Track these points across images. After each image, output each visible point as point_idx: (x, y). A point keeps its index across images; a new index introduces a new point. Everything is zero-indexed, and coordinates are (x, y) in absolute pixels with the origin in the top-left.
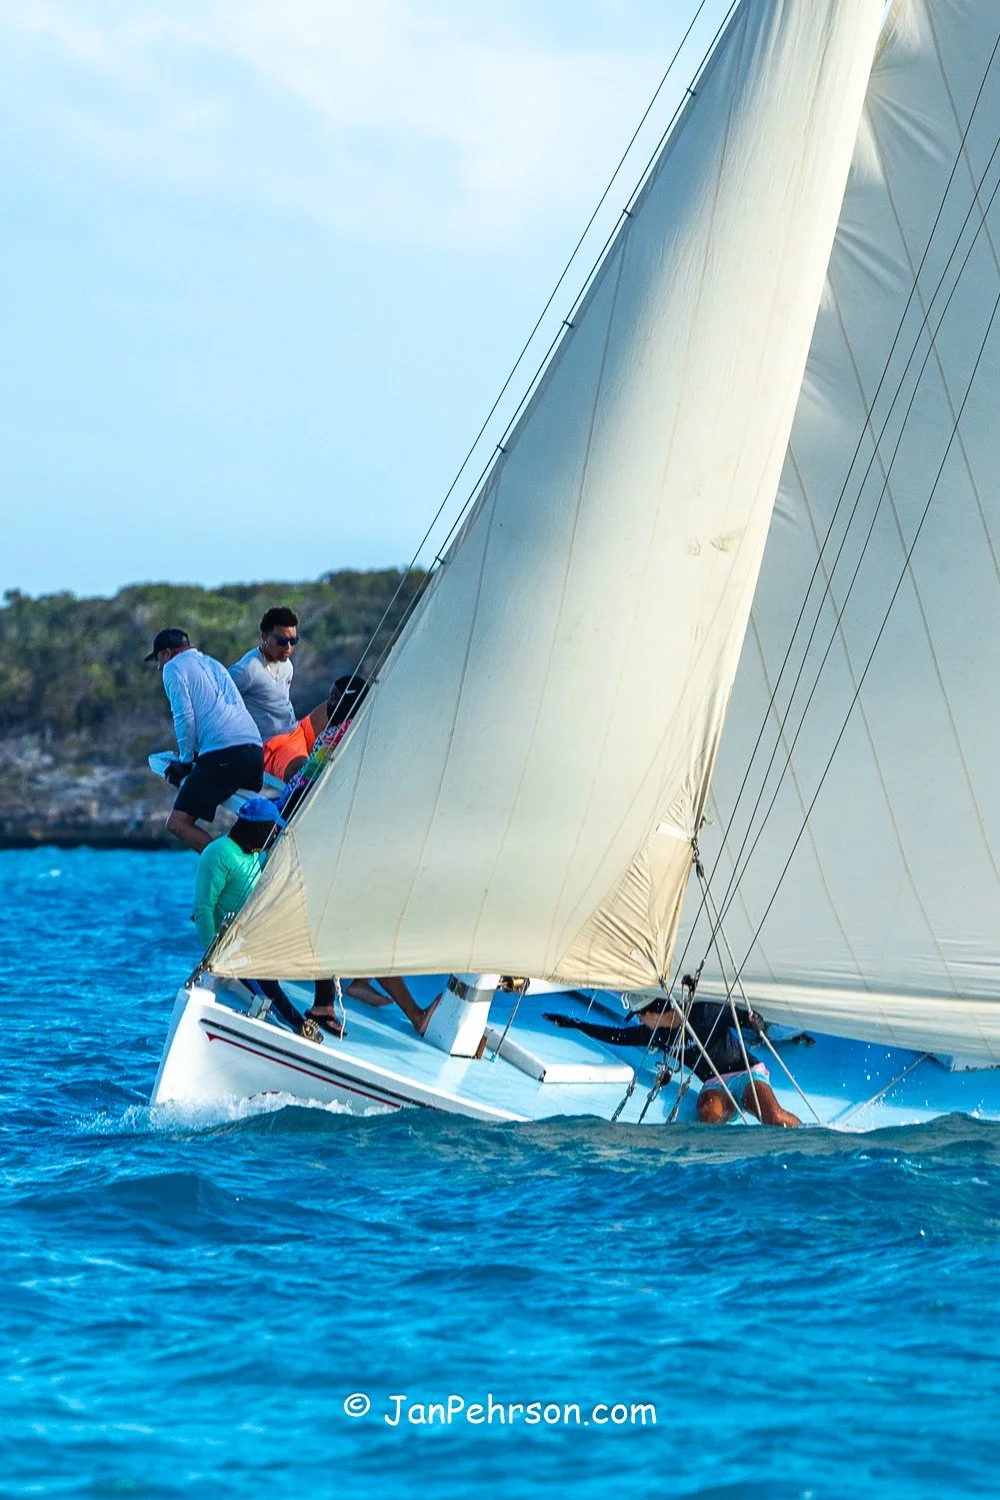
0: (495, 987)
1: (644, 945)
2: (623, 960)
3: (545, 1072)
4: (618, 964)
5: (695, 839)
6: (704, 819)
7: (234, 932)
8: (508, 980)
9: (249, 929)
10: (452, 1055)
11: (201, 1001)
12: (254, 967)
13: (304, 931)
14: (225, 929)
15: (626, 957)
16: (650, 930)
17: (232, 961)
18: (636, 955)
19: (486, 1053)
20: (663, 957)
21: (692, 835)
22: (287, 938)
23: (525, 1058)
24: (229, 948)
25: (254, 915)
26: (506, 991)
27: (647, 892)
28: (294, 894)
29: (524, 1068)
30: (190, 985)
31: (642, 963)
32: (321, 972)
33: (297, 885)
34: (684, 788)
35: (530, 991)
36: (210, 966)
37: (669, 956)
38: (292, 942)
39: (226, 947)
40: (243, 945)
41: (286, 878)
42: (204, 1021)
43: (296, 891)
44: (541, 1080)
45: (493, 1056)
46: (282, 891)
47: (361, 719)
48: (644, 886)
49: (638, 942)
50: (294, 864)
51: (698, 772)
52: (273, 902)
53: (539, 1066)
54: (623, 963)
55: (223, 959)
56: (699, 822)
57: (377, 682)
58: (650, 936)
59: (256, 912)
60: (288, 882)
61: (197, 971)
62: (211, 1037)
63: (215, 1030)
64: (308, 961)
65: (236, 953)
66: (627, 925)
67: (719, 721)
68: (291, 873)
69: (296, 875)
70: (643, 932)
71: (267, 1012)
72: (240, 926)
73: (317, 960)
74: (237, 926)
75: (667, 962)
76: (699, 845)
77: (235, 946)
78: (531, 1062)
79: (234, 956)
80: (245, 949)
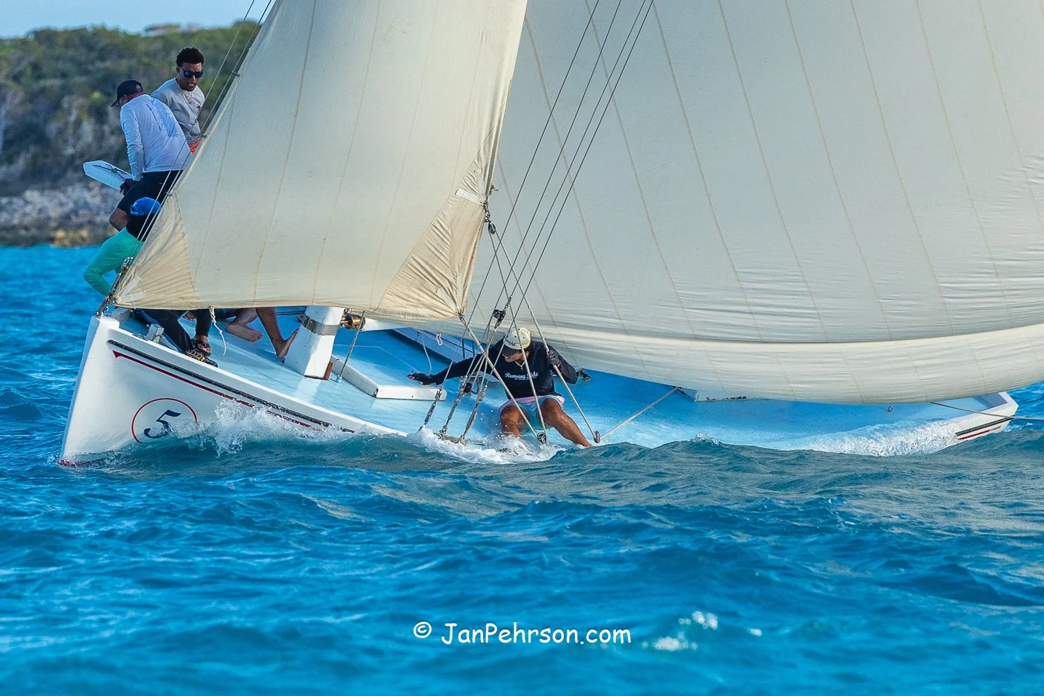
0: (338, 324)
1: (446, 285)
2: (432, 298)
3: (377, 390)
4: (427, 299)
5: (486, 203)
6: (492, 187)
7: (132, 273)
8: (348, 318)
9: (144, 270)
10: (306, 376)
11: (108, 326)
12: (147, 300)
13: (186, 271)
14: (125, 270)
15: (434, 295)
16: (452, 275)
17: (131, 295)
18: (441, 293)
19: (332, 376)
20: (461, 297)
21: (483, 199)
22: (173, 276)
23: (362, 380)
24: (129, 285)
25: (148, 259)
26: (347, 328)
27: (448, 243)
28: (178, 241)
29: (361, 387)
30: (100, 315)
31: (445, 299)
32: (200, 303)
33: (180, 235)
34: (476, 161)
35: (366, 328)
36: (115, 299)
37: (466, 295)
38: (178, 280)
39: (126, 284)
40: (140, 282)
41: (172, 229)
42: (110, 341)
43: (180, 240)
44: (375, 396)
45: (338, 378)
46: (169, 238)
47: (226, 105)
48: (447, 238)
49: (443, 284)
50: (178, 219)
51: (487, 149)
52: (162, 248)
53: (373, 386)
54: (433, 300)
55: (124, 293)
56: (490, 189)
57: (238, 76)
58: (451, 279)
59: (149, 256)
60: (173, 232)
61: (105, 302)
62: (117, 355)
63: (119, 349)
64: (190, 295)
65: (134, 289)
66: (433, 268)
67: (501, 109)
68: (176, 225)
69: (179, 226)
70: (447, 276)
71: (161, 337)
72: (137, 267)
73: (196, 294)
74: (135, 268)
75: (464, 300)
76: (489, 208)
77: (134, 283)
78: (367, 383)
79: (133, 292)
80: (141, 286)
